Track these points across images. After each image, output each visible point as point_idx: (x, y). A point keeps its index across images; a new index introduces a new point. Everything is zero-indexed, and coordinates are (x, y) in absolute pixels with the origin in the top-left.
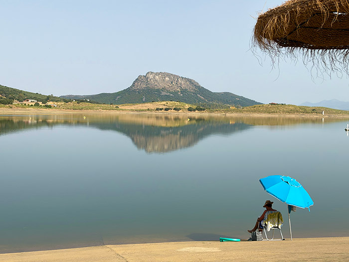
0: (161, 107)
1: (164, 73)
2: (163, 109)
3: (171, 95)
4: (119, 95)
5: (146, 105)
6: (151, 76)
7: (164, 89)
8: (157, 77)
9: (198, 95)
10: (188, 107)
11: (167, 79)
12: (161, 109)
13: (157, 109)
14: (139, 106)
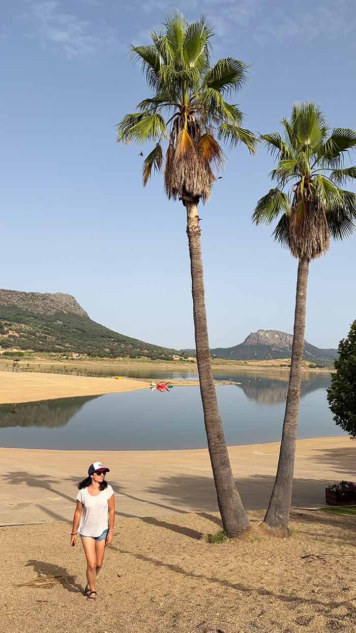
0: (284, 364)
1: (274, 331)
2: (286, 365)
3: (281, 351)
4: (233, 350)
5: (270, 361)
6: (261, 334)
7: (273, 345)
8: (268, 334)
9: (307, 352)
10: (308, 364)
11: (277, 336)
12: (285, 366)
13: (281, 366)
14: (264, 362)
